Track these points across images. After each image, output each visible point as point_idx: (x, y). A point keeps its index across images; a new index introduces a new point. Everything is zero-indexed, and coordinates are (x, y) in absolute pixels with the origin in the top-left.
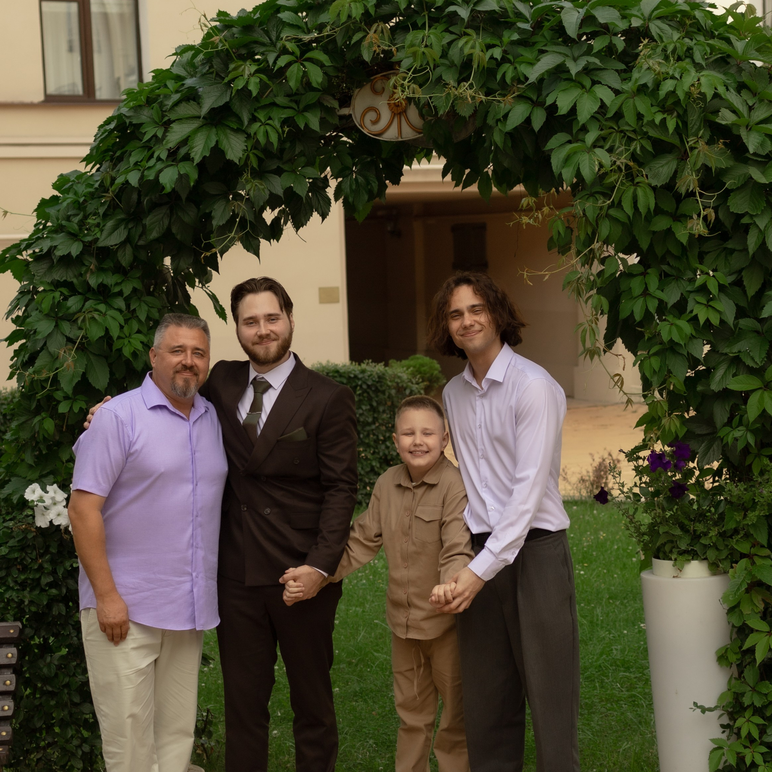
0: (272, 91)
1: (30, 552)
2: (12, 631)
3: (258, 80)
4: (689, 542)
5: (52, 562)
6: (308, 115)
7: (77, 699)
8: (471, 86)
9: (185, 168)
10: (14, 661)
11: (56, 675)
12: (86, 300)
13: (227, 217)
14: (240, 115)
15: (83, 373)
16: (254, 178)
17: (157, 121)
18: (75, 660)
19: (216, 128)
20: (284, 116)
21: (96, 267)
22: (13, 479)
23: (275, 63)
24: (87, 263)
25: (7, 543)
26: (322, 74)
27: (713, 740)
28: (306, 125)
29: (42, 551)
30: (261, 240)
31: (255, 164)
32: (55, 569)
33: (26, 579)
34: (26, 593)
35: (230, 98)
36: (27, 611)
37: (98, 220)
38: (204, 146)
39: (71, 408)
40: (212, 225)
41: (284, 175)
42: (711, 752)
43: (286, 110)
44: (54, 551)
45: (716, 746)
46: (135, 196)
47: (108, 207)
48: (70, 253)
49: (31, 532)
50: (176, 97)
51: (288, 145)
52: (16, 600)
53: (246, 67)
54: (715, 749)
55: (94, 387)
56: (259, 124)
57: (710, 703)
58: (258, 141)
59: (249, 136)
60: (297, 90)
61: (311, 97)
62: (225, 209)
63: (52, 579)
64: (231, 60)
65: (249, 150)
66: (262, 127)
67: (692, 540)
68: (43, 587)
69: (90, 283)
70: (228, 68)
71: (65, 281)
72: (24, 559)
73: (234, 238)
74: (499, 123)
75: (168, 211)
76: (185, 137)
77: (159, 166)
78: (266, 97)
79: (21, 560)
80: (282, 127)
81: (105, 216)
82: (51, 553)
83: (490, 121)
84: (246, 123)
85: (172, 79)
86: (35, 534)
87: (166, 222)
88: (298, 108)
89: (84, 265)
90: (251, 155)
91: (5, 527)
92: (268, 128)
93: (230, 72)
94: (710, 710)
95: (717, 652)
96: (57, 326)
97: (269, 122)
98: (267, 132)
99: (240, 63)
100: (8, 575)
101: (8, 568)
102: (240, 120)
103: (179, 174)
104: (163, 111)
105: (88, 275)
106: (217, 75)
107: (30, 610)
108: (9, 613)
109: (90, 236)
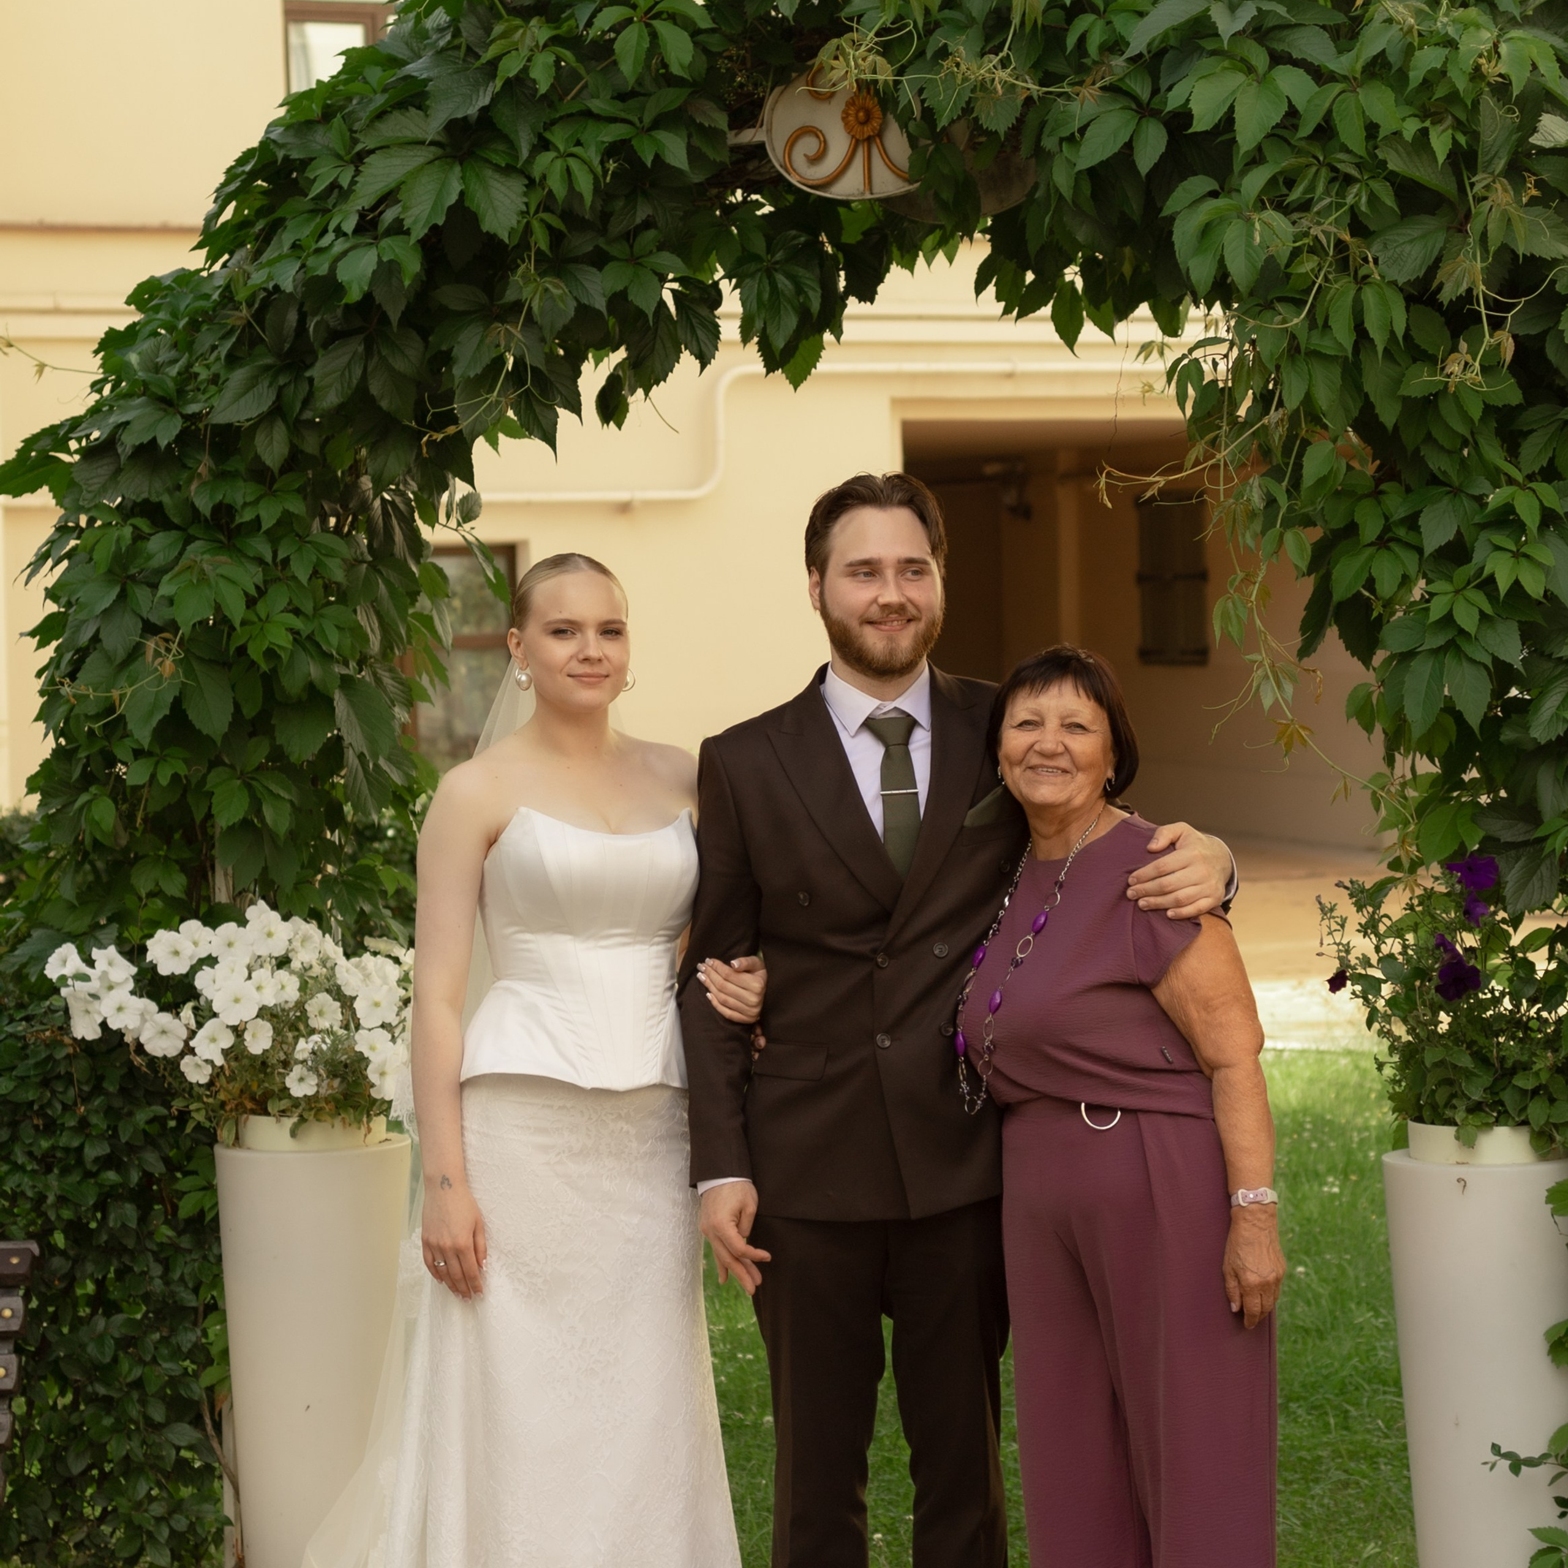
0: (585, 86)
1: (61, 1089)
2: (15, 1261)
3: (553, 58)
4: (1488, 1084)
5: (109, 1112)
6: (662, 135)
7: (158, 1414)
8: (1004, 63)
9: (393, 248)
10: (15, 1326)
11: (115, 1360)
12: (188, 540)
13: (486, 360)
14: (512, 137)
15: (175, 698)
16: (542, 275)
17: (342, 153)
18: (158, 1329)
19: (461, 164)
20: (608, 139)
21: (210, 470)
22: (36, 933)
23: (589, 24)
24: (190, 463)
25: (13, 1068)
26: (690, 46)
27: (1537, 1532)
28: (657, 158)
29: (86, 1088)
30: (561, 411)
31: (544, 245)
32: (115, 1129)
33: (54, 1148)
34: (53, 1180)
35: (492, 99)
36: (53, 1218)
37: (214, 369)
38: (435, 204)
39: (153, 776)
40: (452, 377)
41: (609, 267)
42: (1533, 1560)
43: (613, 126)
44: (111, 1089)
45: (1545, 1545)
46: (292, 317)
47: (238, 339)
48: (154, 441)
49: (62, 1044)
50: (380, 100)
51: (619, 204)
52: (30, 1194)
53: (529, 33)
54: (1542, 1553)
55: (199, 732)
56: (551, 155)
57: (1532, 1445)
58: (550, 192)
59: (531, 183)
60: (639, 82)
61: (670, 99)
62: (482, 341)
63: (108, 1150)
64: (499, 17)
65: (532, 211)
66: (559, 163)
67: (1495, 1080)
68: (90, 1166)
69: (197, 504)
70: (489, 35)
71: (146, 501)
72: (49, 1104)
73: (498, 403)
74: (1064, 145)
75: (361, 349)
76: (393, 185)
77: (340, 246)
78: (573, 98)
79: (42, 1107)
80: (602, 163)
81: (233, 360)
82: (107, 1094)
83: (1049, 143)
84: (525, 153)
85: (377, 64)
86: (71, 1050)
87: (358, 372)
88: (641, 121)
89: (185, 466)
90: (536, 225)
91: (11, 1035)
92: (571, 161)
93: (492, 41)
94: (1531, 1462)
95: (1548, 1334)
96: (123, 596)
97: (577, 150)
98: (568, 170)
99: (518, 22)
100: (14, 1138)
101: (14, 1125)
102: (513, 147)
103: (380, 262)
104: (352, 131)
105: (193, 487)
106: (470, 50)
107: (59, 1217)
108: (15, 1223)
109: (198, 402)
